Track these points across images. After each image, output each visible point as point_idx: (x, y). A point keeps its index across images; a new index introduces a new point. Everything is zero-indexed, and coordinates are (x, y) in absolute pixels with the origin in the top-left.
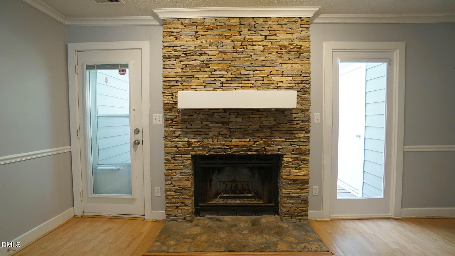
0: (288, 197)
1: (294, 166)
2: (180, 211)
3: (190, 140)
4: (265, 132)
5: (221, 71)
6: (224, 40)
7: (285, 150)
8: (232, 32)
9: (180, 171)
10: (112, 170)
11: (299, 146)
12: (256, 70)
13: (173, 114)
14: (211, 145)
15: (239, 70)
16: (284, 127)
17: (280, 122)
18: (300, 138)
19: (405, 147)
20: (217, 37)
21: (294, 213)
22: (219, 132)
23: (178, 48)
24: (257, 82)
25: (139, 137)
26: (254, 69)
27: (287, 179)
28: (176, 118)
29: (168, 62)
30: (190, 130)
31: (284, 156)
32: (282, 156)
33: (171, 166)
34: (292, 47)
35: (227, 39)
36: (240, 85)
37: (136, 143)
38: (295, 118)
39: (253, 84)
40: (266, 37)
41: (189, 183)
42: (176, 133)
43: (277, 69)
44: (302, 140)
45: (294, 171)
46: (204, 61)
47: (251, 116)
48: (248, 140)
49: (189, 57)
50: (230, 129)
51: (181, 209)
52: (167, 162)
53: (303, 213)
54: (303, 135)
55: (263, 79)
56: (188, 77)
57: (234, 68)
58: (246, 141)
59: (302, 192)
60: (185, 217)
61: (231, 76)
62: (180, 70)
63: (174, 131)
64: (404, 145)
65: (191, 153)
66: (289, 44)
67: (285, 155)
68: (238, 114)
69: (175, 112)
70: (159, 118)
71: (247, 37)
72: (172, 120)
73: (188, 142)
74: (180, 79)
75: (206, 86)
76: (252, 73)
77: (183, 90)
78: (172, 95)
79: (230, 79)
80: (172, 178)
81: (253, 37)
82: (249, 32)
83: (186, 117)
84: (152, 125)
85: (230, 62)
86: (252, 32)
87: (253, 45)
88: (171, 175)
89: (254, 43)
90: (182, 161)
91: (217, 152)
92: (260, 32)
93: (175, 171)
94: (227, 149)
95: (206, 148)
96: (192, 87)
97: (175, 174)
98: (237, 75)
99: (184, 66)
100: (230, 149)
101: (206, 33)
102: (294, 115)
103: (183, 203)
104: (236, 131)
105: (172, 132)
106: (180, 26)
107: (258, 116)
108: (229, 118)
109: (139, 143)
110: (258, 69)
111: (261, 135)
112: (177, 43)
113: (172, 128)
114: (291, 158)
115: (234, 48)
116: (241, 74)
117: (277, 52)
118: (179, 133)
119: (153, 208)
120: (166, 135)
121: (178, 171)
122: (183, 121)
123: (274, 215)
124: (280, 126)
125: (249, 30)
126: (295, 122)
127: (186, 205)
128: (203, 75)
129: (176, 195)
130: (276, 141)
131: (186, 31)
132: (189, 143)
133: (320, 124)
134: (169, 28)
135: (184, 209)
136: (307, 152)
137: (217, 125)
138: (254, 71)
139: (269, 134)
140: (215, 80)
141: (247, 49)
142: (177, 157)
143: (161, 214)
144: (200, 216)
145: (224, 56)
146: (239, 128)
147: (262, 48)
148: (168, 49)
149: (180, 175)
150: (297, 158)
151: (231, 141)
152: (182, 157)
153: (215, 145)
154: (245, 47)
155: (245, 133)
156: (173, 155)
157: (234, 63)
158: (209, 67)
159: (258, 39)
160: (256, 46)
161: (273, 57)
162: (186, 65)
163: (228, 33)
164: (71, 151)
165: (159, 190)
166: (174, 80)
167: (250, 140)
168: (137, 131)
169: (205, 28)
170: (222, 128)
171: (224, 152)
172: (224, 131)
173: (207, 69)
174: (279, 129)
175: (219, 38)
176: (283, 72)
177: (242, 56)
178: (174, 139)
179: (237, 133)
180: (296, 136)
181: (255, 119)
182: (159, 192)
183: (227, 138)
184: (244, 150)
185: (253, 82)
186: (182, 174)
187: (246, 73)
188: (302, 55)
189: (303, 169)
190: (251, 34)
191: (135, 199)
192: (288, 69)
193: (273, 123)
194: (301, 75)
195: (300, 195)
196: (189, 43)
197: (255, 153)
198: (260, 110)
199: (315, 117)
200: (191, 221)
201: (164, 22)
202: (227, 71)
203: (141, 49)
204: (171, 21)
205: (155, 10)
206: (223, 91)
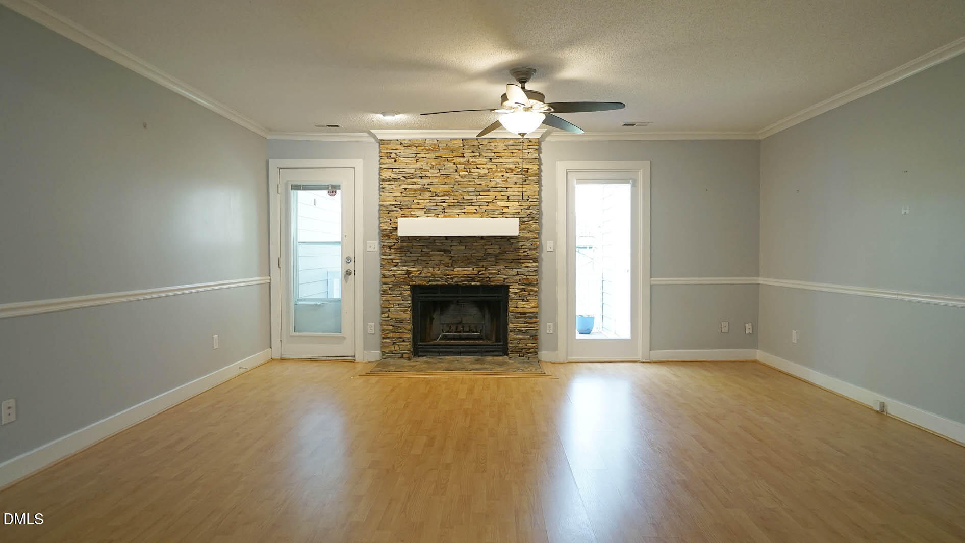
0: (514, 332)
1: (521, 298)
2: (397, 346)
3: (409, 269)
4: (489, 261)
5: (443, 196)
6: (446, 163)
7: (511, 280)
8: (455, 154)
9: (398, 303)
10: (316, 305)
11: (527, 276)
12: (480, 195)
13: (391, 241)
14: (432, 274)
15: (461, 195)
16: (510, 256)
17: (506, 250)
18: (527, 267)
19: (652, 279)
20: (439, 159)
21: (522, 349)
22: (441, 261)
23: (397, 171)
24: (481, 207)
25: (351, 266)
26: (478, 193)
27: (513, 312)
28: (394, 245)
29: (386, 186)
30: (409, 258)
31: (510, 287)
32: (508, 287)
33: (388, 297)
34: (519, 170)
35: (449, 162)
36: (463, 211)
37: (348, 273)
38: (522, 246)
39: (476, 210)
40: (491, 159)
41: (408, 315)
42: (394, 261)
43: (502, 193)
44: (529, 269)
45: (521, 304)
46: (424, 185)
47: (474, 244)
48: (471, 269)
49: (408, 180)
50: (452, 257)
51: (399, 345)
52: (383, 292)
53: (532, 350)
54: (530, 264)
55: (487, 204)
56: (408, 201)
57: (457, 193)
58: (469, 271)
59: (530, 326)
60: (402, 354)
61: (454, 201)
62: (399, 194)
63: (392, 259)
64: (651, 277)
65: (410, 283)
66: (516, 167)
67: (512, 285)
68: (461, 242)
69: (393, 239)
70: (375, 245)
71: (471, 160)
72: (390, 247)
73: (407, 271)
74: (399, 204)
75: (427, 211)
76: (475, 198)
77: (403, 216)
78: (391, 220)
79: (453, 204)
80: (389, 311)
81: (477, 160)
82: (473, 154)
83: (405, 244)
84: (366, 253)
85: (452, 186)
86: (475, 154)
87: (477, 168)
88: (389, 307)
89: (478, 166)
90: (400, 292)
91: (438, 281)
92: (485, 154)
93: (393, 302)
94: (448, 278)
95: (426, 277)
96: (412, 213)
97: (392, 306)
98: (460, 200)
99: (404, 190)
100: (452, 278)
101: (427, 155)
102: (521, 243)
103: (400, 338)
104: (458, 260)
105: (390, 261)
106: (399, 147)
107: (482, 244)
108: (451, 246)
109: (350, 274)
110: (482, 193)
111: (485, 264)
112: (395, 165)
113: (390, 256)
114: (518, 289)
115: (456, 172)
116: (464, 199)
117: (502, 176)
118: (398, 261)
119: (366, 348)
120: (384, 263)
121: (395, 302)
122: (401, 249)
123: (503, 356)
124: (506, 255)
125: (473, 152)
126: (522, 251)
127: (404, 341)
128: (424, 201)
129: (393, 330)
130: (502, 270)
131: (405, 152)
132: (408, 273)
133: (554, 252)
134: (387, 149)
135: (402, 345)
136: (537, 283)
137: (438, 253)
138: (477, 196)
139: (494, 263)
140: (437, 205)
141: (470, 172)
142: (394, 287)
143: (375, 355)
144: (419, 357)
145: (446, 180)
146: (461, 256)
147: (487, 171)
148: (386, 171)
149: (398, 307)
150: (524, 289)
151: (453, 271)
152: (400, 287)
153: (436, 274)
154: (468, 170)
155: (468, 261)
156: (390, 286)
157: (456, 187)
158: (430, 191)
159: (481, 162)
160: (479, 169)
161: (498, 181)
162: (405, 189)
163: (450, 156)
164: (270, 283)
165: (374, 327)
166: (392, 205)
167: (473, 269)
168: (348, 260)
169: (426, 149)
170: (443, 256)
171: (446, 282)
172: (446, 260)
173: (428, 194)
174: (504, 257)
175: (441, 161)
176: (508, 197)
177: (465, 180)
178: (392, 268)
179: (459, 262)
180: (523, 265)
181: (479, 247)
182: (373, 328)
183: (449, 267)
184: (467, 280)
185: (477, 207)
186: (400, 306)
187: (469, 198)
188: (529, 178)
189: (530, 301)
190: (475, 156)
191: (344, 338)
192: (514, 194)
193: (498, 251)
194: (528, 200)
195: (528, 330)
196: (409, 166)
197: (479, 283)
198: (484, 237)
199: (547, 245)
200: (409, 359)
201: (382, 142)
202: (449, 196)
203: (354, 168)
204: (389, 141)
205: (373, 131)
206: (445, 217)
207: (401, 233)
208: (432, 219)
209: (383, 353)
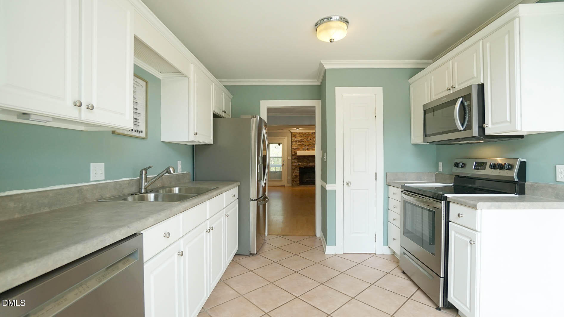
2: (295, 182)
5: (307, 146)
6: (308, 138)
10: (275, 173)
14: (304, 165)
23: (295, 140)
25: (284, 163)
29: (293, 143)
30: (299, 161)
33: (293, 170)
36: (312, 149)
37: (283, 165)
41: (299, 175)
46: (303, 143)
49: (299, 142)
50: (309, 160)
52: (292, 169)
56: (299, 147)
60: (297, 184)
62: (296, 145)
65: (299, 167)
68: (312, 157)
69: (295, 156)
70: (290, 158)
71: (314, 137)
72: (294, 158)
74: (297, 148)
75: (303, 149)
77: (298, 151)
78: (294, 152)
79: (310, 148)
80: (294, 174)
83: (298, 157)
84: (288, 160)
90: (297, 169)
91: (306, 166)
94: (309, 166)
96: (300, 150)
97: (294, 172)
101: (303, 136)
104: (311, 161)
105: (294, 162)
106: (296, 134)
108: (309, 158)
113: (294, 160)
115: (310, 140)
116: (312, 146)
118: (296, 162)
119: (287, 183)
120: (292, 162)
122: (297, 159)
127: (297, 181)
128: (302, 147)
129: (294, 178)
131: (298, 135)
132: (299, 164)
140: (306, 148)
142: (295, 168)
143: (290, 185)
144: (301, 185)
145: (308, 142)
148: (293, 140)
149: (296, 173)
154: (313, 139)
157: (310, 144)
158: (304, 145)
162: (298, 144)
163: (309, 136)
165: (290, 178)
166: (295, 148)
168: (283, 161)
169: (303, 134)
183: (309, 163)
191: (282, 181)
196: (299, 138)
200: (299, 185)
201: (292, 133)
202: (309, 146)
203: (285, 139)
204: (294, 133)
205: (291, 130)
206: (308, 151)
207: (298, 155)
208: (304, 151)
209: (292, 184)
